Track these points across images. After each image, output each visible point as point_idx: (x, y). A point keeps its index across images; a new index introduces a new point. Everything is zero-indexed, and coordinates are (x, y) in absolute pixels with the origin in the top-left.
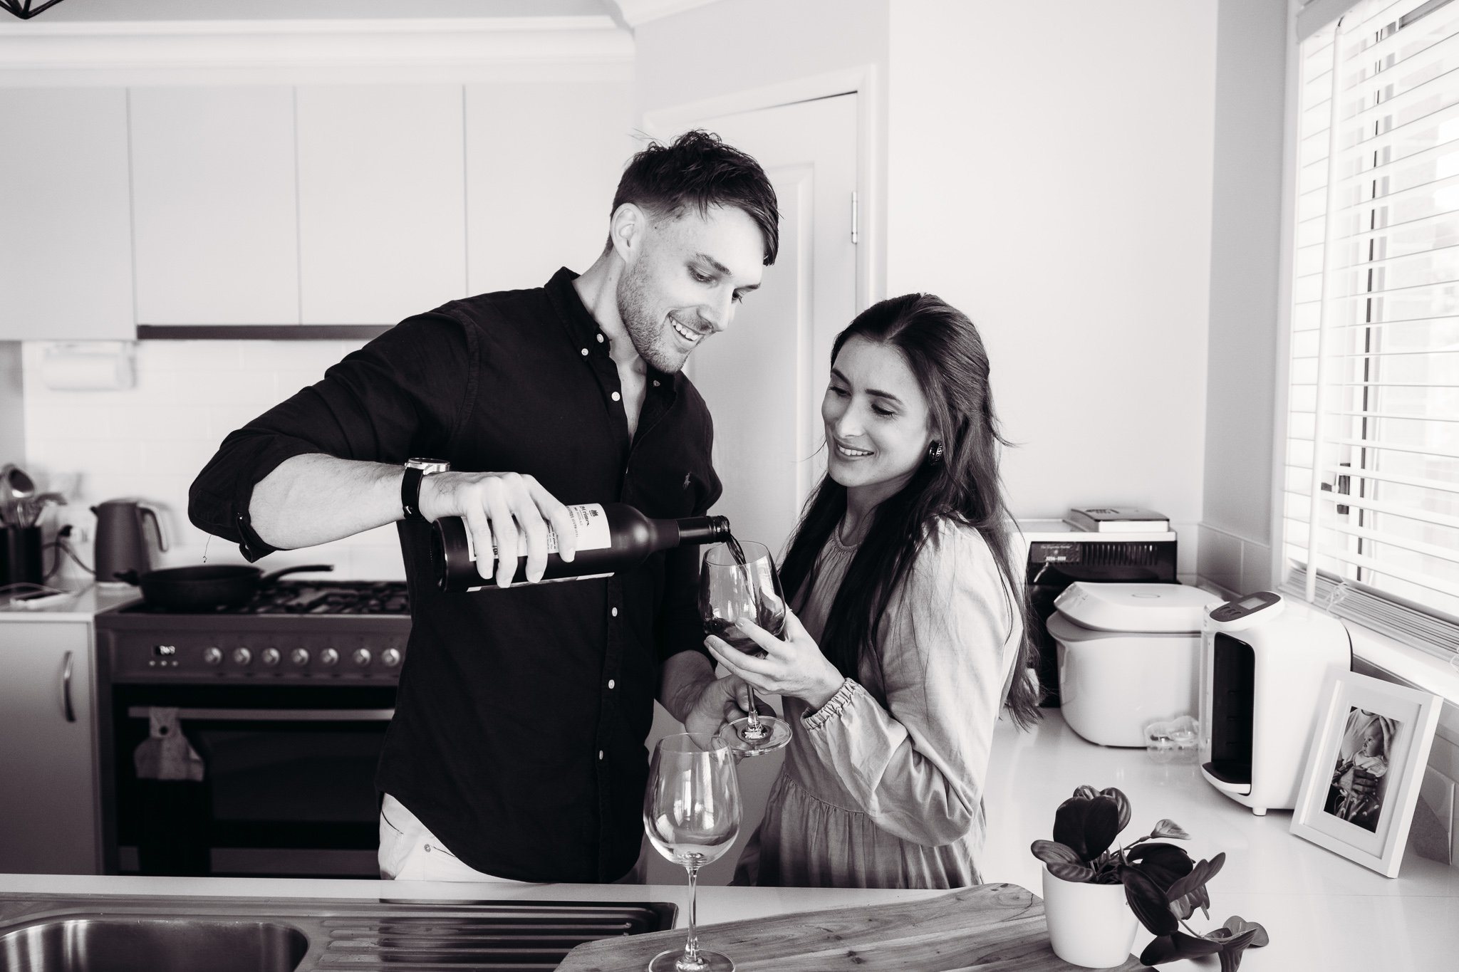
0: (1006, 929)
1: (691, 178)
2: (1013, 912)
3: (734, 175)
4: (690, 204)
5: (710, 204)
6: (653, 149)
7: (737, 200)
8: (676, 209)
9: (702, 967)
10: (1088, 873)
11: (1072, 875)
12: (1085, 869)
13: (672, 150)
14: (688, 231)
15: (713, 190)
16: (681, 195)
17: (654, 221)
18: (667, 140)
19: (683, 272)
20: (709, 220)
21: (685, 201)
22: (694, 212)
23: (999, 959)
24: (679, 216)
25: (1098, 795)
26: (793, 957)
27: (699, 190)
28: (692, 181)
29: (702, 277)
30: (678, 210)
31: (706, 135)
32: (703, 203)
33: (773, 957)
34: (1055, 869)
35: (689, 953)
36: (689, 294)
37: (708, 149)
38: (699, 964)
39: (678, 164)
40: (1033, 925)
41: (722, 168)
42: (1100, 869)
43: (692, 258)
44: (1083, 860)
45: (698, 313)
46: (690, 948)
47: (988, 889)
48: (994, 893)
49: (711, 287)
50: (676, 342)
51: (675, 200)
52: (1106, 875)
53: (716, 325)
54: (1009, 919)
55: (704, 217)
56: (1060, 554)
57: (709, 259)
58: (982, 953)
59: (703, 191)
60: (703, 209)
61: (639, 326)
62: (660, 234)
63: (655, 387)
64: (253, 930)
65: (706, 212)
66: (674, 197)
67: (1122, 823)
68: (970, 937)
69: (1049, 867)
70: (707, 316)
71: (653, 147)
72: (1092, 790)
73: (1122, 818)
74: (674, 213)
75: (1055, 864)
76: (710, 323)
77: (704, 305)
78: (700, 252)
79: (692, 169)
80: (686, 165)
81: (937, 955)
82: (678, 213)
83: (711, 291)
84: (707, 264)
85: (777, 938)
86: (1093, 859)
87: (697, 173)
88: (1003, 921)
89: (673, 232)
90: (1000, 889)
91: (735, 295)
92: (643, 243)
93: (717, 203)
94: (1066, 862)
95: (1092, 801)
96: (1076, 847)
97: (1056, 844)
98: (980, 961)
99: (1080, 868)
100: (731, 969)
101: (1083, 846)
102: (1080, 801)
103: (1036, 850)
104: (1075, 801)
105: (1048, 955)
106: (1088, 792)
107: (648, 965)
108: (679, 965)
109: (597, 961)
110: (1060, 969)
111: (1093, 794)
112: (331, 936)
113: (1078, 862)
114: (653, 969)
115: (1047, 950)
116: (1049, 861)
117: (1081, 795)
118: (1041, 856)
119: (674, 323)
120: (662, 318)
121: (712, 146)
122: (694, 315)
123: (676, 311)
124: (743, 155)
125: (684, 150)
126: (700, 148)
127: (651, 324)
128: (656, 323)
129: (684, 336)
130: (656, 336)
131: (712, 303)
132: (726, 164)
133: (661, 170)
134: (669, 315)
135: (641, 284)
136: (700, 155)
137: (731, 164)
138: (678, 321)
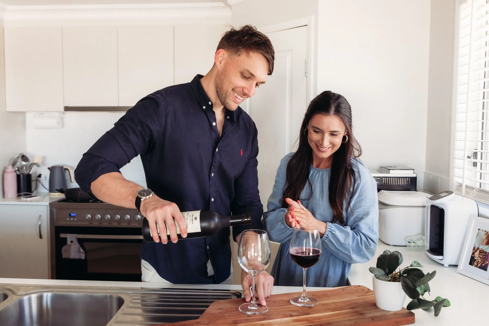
0: (360, 299)
1: (245, 42)
2: (362, 294)
3: (260, 42)
4: (243, 51)
5: (250, 52)
7: (260, 51)
8: (238, 52)
9: (257, 308)
10: (388, 278)
11: (383, 278)
12: (388, 277)
13: (239, 31)
14: (242, 60)
15: (252, 47)
16: (240, 47)
17: (230, 56)
18: (238, 28)
19: (239, 75)
20: (250, 57)
21: (241, 50)
22: (244, 54)
23: (358, 308)
24: (239, 55)
25: (391, 253)
26: (288, 306)
27: (247, 46)
28: (244, 43)
29: (245, 77)
30: (239, 53)
31: (252, 27)
32: (248, 51)
33: (281, 306)
34: (377, 276)
36: (240, 83)
37: (252, 32)
38: (256, 307)
39: (240, 37)
40: (368, 298)
41: (257, 39)
42: (393, 278)
43: (242, 70)
44: (387, 274)
45: (243, 90)
46: (253, 302)
47: (353, 287)
48: (355, 288)
49: (248, 81)
50: (234, 99)
51: (238, 49)
52: (394, 279)
53: (249, 95)
54: (361, 296)
55: (248, 56)
57: (248, 71)
58: (352, 306)
59: (248, 47)
60: (248, 53)
61: (222, 93)
62: (232, 61)
63: (228, 119)
64: (105, 297)
65: (249, 54)
66: (238, 48)
67: (400, 262)
68: (347, 301)
69: (375, 276)
70: (246, 91)
71: (233, 30)
72: (390, 252)
73: (400, 261)
74: (237, 54)
75: (377, 275)
76: (246, 94)
77: (245, 87)
78: (245, 68)
79: (246, 38)
80: (243, 37)
81: (337, 306)
82: (239, 54)
83: (248, 82)
84: (248, 73)
85: (282, 300)
86: (390, 274)
87: (247, 40)
88: (359, 296)
89: (236, 60)
90: (358, 287)
91: (257, 85)
92: (226, 64)
93: (253, 51)
94: (381, 274)
95: (390, 255)
96: (384, 270)
97: (377, 268)
98: (351, 308)
99: (386, 276)
100: (267, 309)
101: (387, 270)
102: (386, 255)
103: (371, 270)
104: (384, 255)
105: (375, 307)
106: (388, 252)
107: (239, 307)
108: (249, 307)
109: (221, 306)
110: (379, 311)
111: (390, 253)
112: (132, 299)
113: (385, 275)
114: (240, 309)
115: (374, 305)
116: (375, 274)
117: (386, 253)
118: (373, 272)
119: (234, 92)
120: (230, 90)
121: (253, 31)
122: (241, 91)
123: (235, 88)
124: (264, 35)
125: (243, 32)
126: (249, 31)
127: (226, 92)
128: (228, 92)
129: (237, 98)
130: (227, 97)
131: (248, 87)
132: (258, 38)
133: (234, 38)
134: (233, 90)
135: (224, 78)
136: (248, 34)
137: (259, 38)
138: (236, 92)
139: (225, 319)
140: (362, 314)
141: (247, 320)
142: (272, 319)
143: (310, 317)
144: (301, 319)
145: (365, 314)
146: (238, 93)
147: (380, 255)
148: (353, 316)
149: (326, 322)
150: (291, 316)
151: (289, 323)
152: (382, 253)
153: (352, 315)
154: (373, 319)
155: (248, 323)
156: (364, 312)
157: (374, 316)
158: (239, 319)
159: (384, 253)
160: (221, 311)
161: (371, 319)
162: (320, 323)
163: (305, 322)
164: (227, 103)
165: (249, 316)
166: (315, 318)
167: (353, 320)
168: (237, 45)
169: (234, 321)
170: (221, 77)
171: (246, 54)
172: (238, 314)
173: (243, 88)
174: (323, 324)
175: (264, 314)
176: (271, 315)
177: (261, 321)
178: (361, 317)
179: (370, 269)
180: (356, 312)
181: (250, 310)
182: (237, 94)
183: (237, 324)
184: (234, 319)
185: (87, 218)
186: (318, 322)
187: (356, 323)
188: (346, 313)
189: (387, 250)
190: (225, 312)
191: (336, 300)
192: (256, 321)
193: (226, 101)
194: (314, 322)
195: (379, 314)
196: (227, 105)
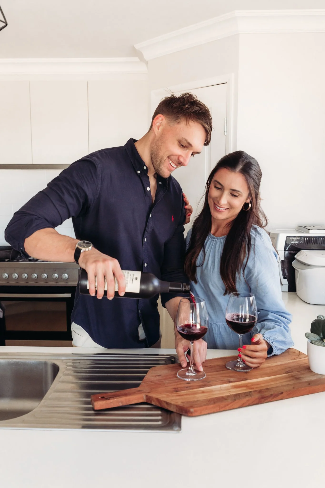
0: (293, 362)
1: (185, 110)
2: (294, 357)
3: (200, 112)
4: (183, 119)
5: (190, 121)
6: (172, 96)
7: (200, 121)
8: (178, 120)
9: (195, 375)
11: (319, 344)
12: (323, 342)
13: (179, 98)
14: (180, 129)
15: (192, 116)
16: (180, 115)
17: (169, 123)
19: (176, 143)
20: (189, 126)
21: (181, 118)
22: (184, 123)
23: (293, 372)
24: (178, 123)
28: (185, 111)
29: (182, 146)
30: (178, 121)
31: (192, 95)
32: (188, 120)
34: (312, 342)
35: (191, 370)
36: (177, 151)
38: (194, 374)
39: (181, 104)
40: (302, 361)
43: (180, 138)
44: (322, 339)
45: (178, 158)
46: (191, 368)
49: (185, 150)
50: (168, 167)
54: (294, 359)
55: (187, 125)
56: (296, 241)
57: (186, 140)
58: (287, 370)
59: (188, 115)
60: (188, 122)
62: (170, 128)
66: (178, 116)
68: (282, 365)
70: (182, 160)
71: (173, 96)
74: (177, 121)
75: (313, 340)
76: (181, 162)
77: (181, 156)
78: (184, 137)
79: (187, 107)
80: (184, 105)
81: (272, 371)
82: (178, 122)
84: (185, 142)
87: (188, 108)
88: (291, 360)
89: (175, 128)
91: (192, 154)
92: (163, 130)
94: (316, 340)
95: (324, 320)
96: (319, 335)
97: (311, 333)
98: (287, 372)
99: (321, 342)
100: (205, 376)
101: (322, 334)
102: (320, 320)
103: (307, 336)
104: (318, 320)
105: (309, 371)
106: (322, 317)
107: (177, 374)
108: (187, 374)
109: (159, 373)
110: (314, 375)
111: (324, 318)
112: (66, 365)
113: (320, 340)
114: (178, 375)
115: (308, 369)
116: (311, 339)
117: (319, 318)
118: (309, 338)
119: (169, 160)
120: (165, 157)
121: (193, 100)
122: (177, 159)
123: (171, 156)
124: (204, 105)
125: (184, 99)
126: (190, 99)
127: (162, 159)
128: (163, 159)
129: (172, 165)
130: (162, 163)
131: (184, 156)
132: (198, 107)
133: (175, 105)
134: (168, 157)
135: (161, 144)
136: (189, 102)
137: (200, 107)
138: (171, 160)
139: (166, 386)
140: (298, 379)
141: (187, 387)
142: (212, 386)
143: (249, 383)
144: (239, 385)
145: (301, 379)
146: (174, 161)
147: (314, 320)
148: (290, 381)
149: (265, 388)
150: (230, 382)
151: (229, 389)
152: (316, 318)
153: (288, 379)
154: (309, 384)
155: (189, 391)
156: (299, 376)
157: (310, 380)
158: (179, 386)
159: (317, 318)
160: (160, 378)
161: (308, 384)
162: (259, 389)
163: (244, 388)
164: (161, 170)
165: (188, 383)
166: (254, 384)
167: (290, 385)
168: (177, 113)
169: (175, 388)
170: (157, 143)
171: (186, 123)
172: (177, 381)
173: (179, 157)
174: (262, 389)
175: (203, 381)
176: (210, 381)
177: (201, 387)
178: (298, 381)
179: (306, 334)
180: (292, 376)
181: (188, 377)
182: (172, 162)
183: (178, 391)
184: (175, 387)
185: (4, 277)
186: (257, 388)
187: (294, 388)
188: (283, 378)
189: (320, 315)
190: (165, 379)
191: (271, 364)
192: (196, 388)
193: (160, 167)
194: (253, 388)
195: (314, 378)
196: (161, 171)
